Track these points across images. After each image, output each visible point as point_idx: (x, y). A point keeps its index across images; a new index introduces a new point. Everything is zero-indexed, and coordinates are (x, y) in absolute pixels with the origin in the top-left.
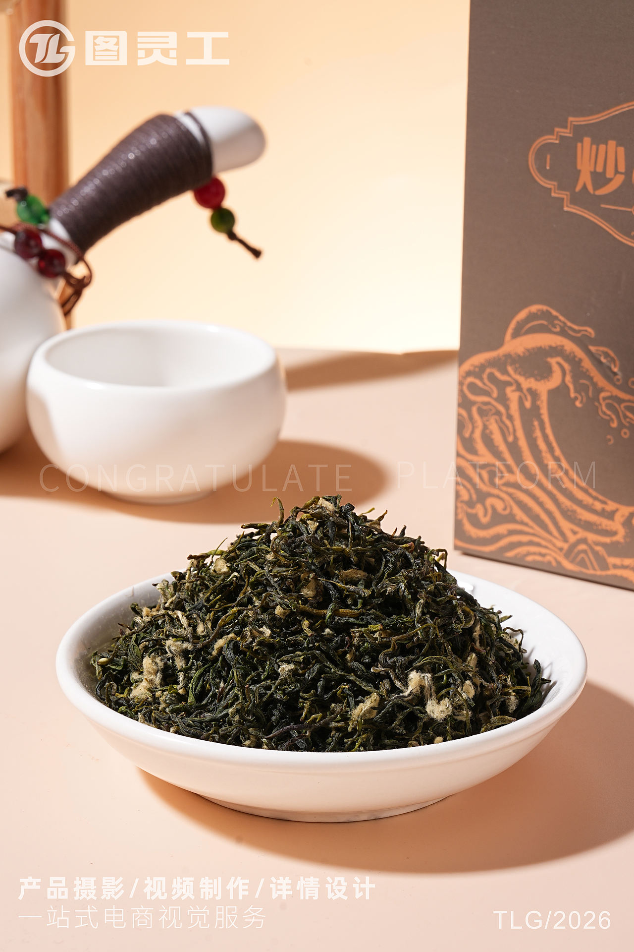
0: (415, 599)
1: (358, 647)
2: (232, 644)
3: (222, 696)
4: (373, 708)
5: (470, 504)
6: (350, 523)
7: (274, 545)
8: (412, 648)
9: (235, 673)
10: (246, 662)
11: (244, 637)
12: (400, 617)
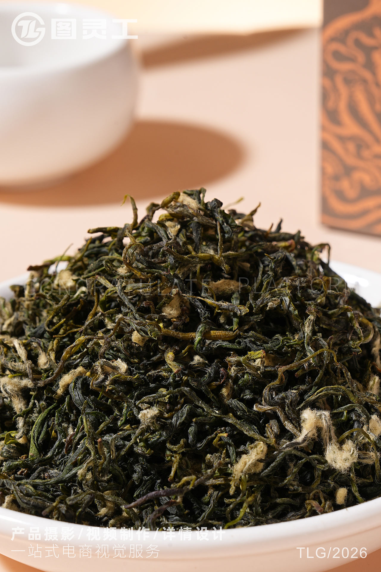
0: (303, 316)
1: (236, 380)
2: (80, 382)
3: (72, 446)
4: (260, 461)
5: (336, 178)
6: (218, 224)
7: (127, 256)
8: (303, 377)
9: (84, 421)
10: (98, 405)
11: (94, 373)
12: (286, 339)
